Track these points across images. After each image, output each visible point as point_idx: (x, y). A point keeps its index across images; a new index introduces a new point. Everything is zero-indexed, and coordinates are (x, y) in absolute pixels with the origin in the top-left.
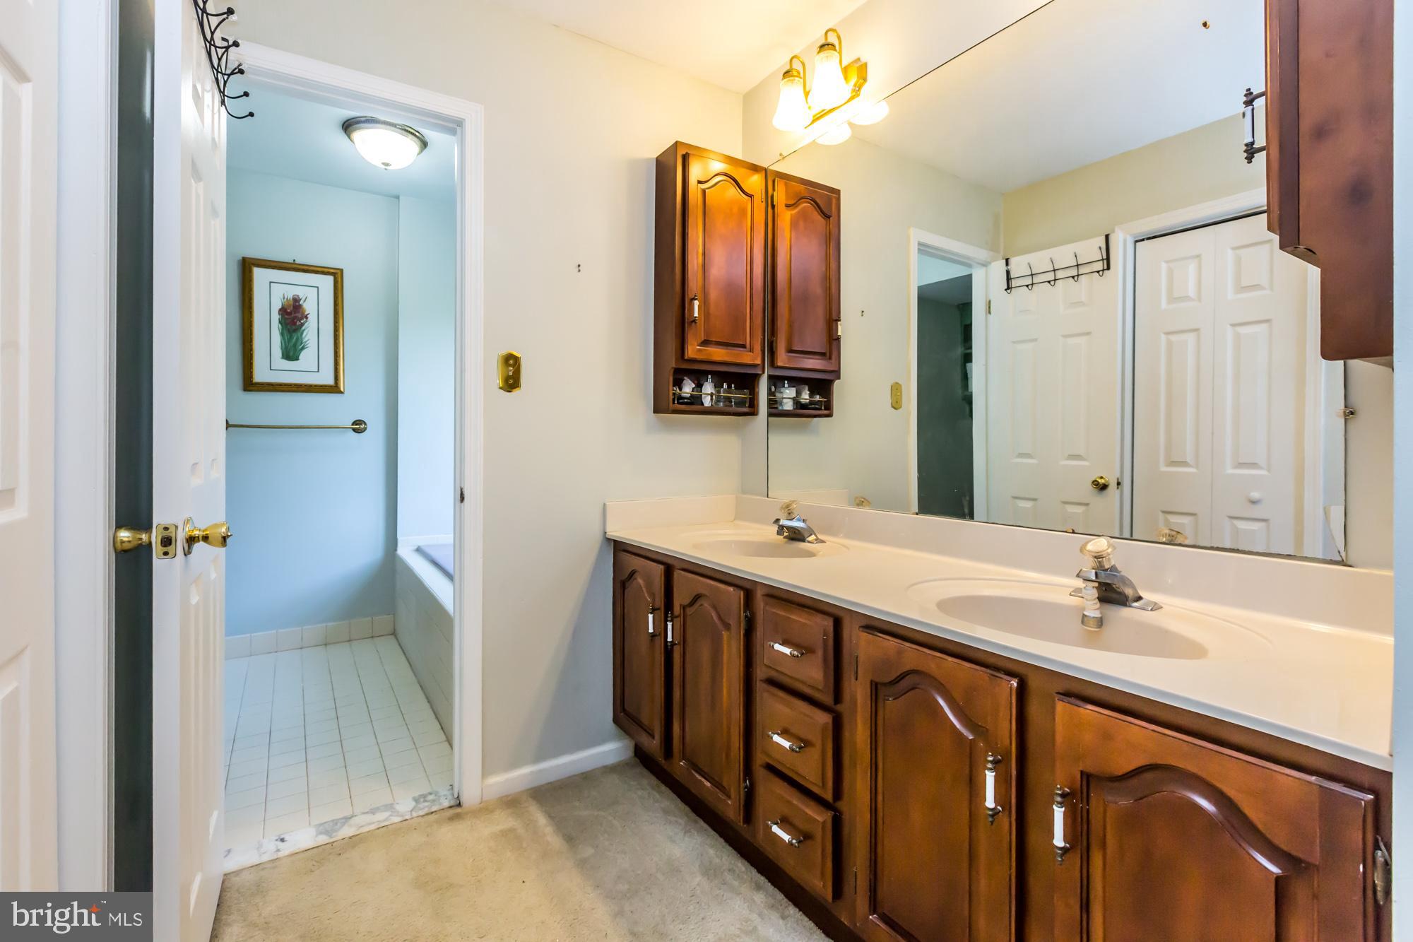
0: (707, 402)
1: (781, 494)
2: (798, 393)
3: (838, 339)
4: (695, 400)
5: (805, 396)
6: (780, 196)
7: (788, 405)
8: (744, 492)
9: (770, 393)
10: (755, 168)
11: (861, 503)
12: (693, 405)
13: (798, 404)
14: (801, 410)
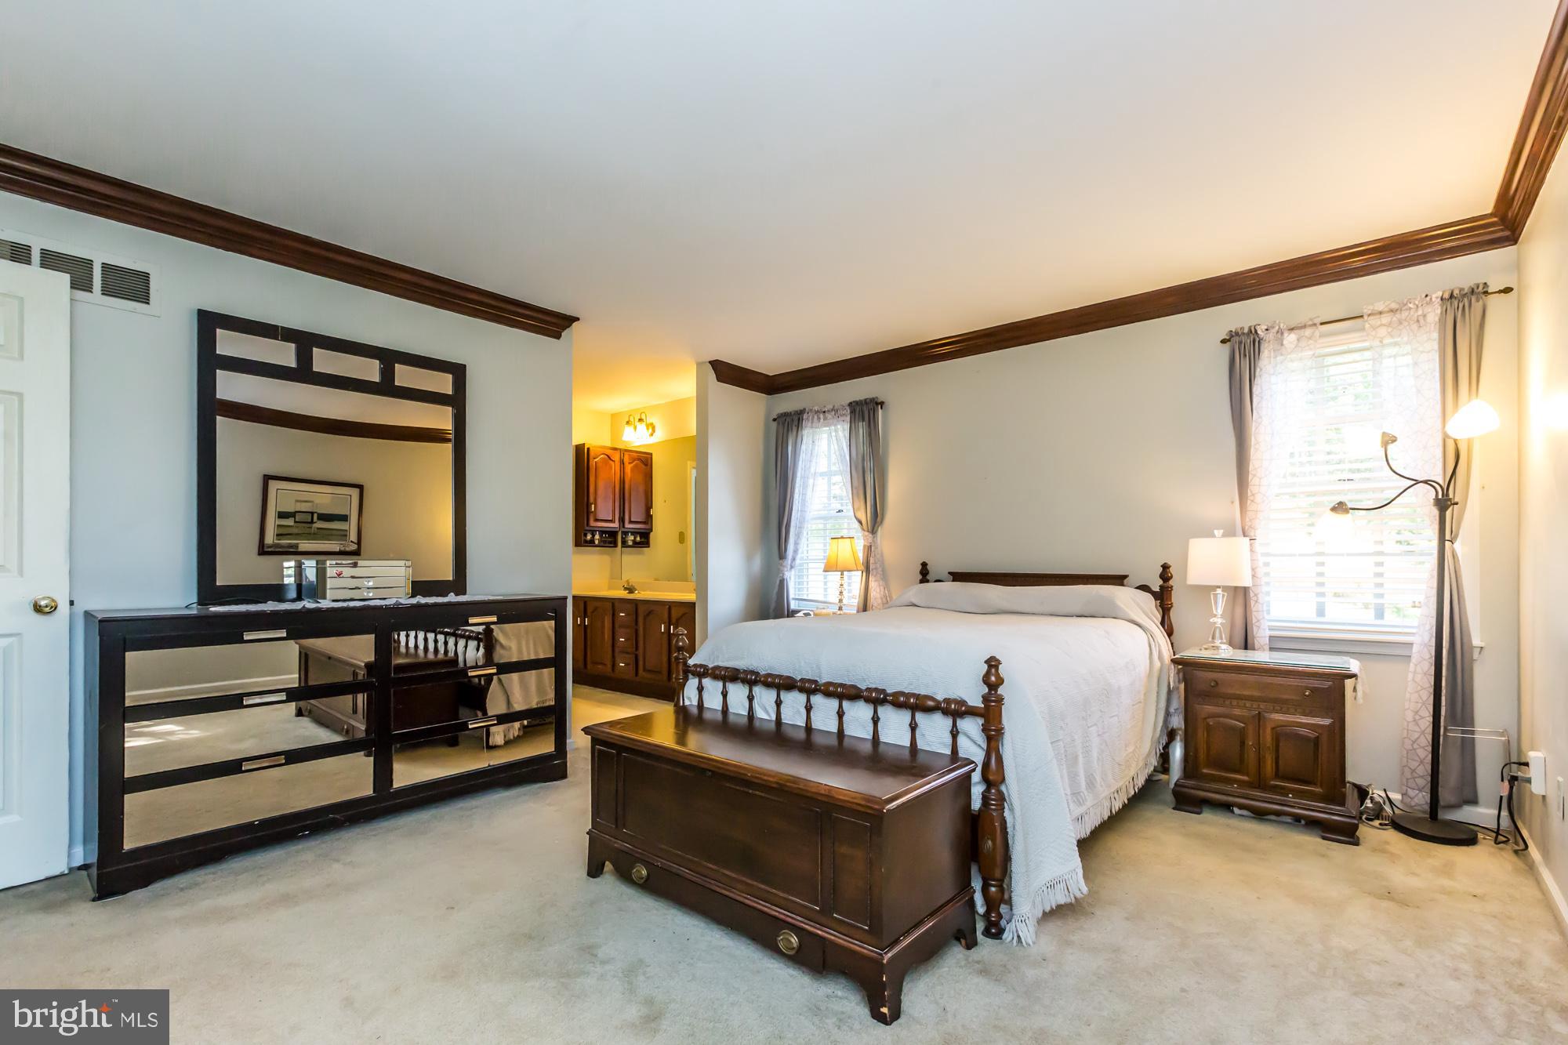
0: (597, 542)
1: (625, 578)
2: (635, 538)
3: (651, 516)
4: (592, 542)
5: (638, 539)
6: (626, 459)
7: (630, 543)
8: (612, 578)
9: (622, 538)
10: (615, 449)
11: (656, 580)
12: (591, 543)
13: (634, 542)
14: (636, 544)
